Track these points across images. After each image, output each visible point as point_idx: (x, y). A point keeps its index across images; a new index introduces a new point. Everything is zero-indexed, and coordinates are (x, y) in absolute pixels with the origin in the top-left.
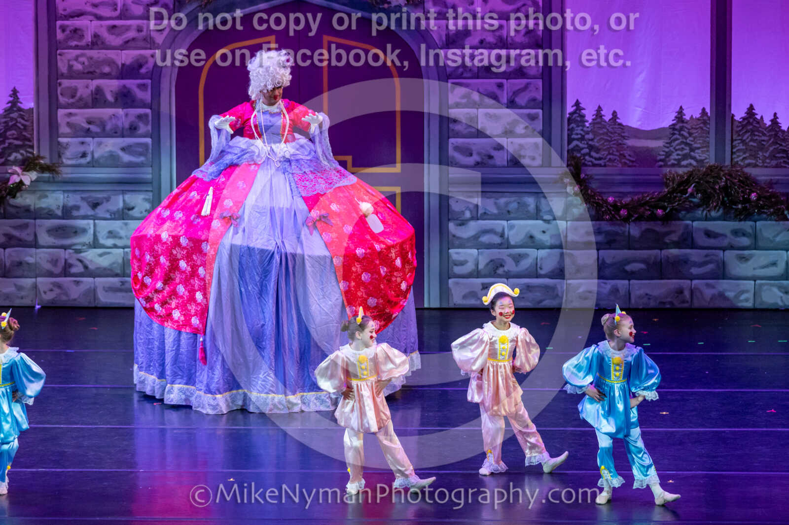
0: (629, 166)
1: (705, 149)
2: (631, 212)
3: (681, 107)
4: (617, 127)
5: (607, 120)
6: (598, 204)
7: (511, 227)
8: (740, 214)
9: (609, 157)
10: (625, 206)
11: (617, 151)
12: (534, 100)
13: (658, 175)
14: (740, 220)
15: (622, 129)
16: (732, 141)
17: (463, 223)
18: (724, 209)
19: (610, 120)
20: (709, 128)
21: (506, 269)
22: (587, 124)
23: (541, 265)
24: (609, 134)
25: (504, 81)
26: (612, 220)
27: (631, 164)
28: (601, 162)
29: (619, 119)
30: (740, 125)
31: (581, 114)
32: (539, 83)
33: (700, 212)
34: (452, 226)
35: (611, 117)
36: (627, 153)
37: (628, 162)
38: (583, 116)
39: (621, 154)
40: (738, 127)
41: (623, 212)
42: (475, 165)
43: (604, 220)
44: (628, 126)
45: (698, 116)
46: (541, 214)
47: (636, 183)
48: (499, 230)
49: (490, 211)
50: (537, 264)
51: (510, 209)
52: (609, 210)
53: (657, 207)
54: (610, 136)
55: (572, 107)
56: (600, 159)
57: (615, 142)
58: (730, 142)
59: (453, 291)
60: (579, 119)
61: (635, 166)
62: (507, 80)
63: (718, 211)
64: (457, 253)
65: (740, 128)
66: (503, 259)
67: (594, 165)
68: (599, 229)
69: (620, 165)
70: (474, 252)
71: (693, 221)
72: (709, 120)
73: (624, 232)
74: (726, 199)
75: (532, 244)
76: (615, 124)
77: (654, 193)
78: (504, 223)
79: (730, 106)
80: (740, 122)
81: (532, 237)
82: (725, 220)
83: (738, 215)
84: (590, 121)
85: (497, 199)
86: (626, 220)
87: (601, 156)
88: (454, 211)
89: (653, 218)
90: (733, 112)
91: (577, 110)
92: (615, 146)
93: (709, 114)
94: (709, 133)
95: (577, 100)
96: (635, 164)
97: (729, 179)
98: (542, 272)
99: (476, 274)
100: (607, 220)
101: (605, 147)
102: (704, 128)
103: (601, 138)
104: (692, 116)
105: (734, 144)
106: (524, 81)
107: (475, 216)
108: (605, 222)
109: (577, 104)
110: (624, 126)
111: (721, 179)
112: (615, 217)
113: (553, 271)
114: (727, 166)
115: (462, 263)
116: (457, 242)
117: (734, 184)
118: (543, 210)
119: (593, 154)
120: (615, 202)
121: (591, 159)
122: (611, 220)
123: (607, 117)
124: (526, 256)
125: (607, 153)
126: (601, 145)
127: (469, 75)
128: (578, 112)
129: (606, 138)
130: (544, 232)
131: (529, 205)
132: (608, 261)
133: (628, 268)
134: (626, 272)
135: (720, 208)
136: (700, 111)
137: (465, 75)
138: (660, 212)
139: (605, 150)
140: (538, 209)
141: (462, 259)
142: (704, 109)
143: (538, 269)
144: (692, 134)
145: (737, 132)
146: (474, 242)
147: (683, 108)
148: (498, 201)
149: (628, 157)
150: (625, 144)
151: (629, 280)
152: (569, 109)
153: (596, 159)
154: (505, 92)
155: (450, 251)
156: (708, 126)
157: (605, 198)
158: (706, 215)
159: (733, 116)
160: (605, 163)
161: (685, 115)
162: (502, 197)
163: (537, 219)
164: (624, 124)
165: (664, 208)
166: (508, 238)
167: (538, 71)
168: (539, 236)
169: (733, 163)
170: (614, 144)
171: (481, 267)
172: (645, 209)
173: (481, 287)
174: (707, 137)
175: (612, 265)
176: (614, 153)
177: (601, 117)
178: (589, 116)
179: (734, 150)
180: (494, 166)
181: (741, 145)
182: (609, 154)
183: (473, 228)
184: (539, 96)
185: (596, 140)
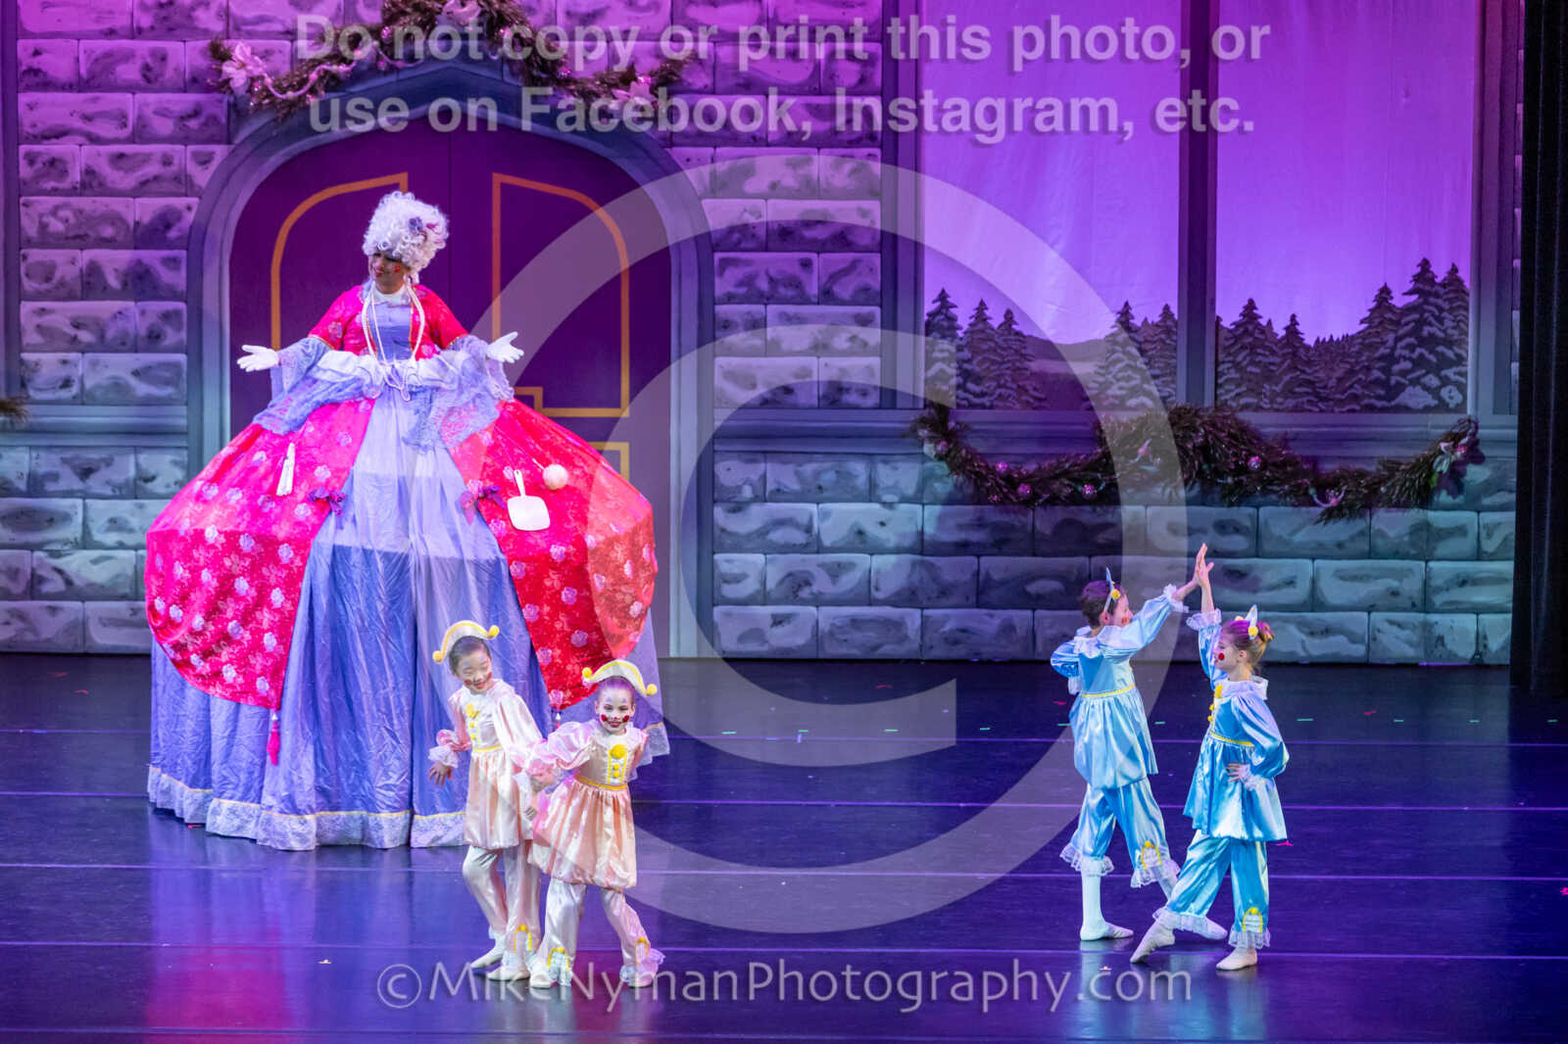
0: (1035, 409)
1: (1169, 379)
2: (1037, 490)
3: (1127, 304)
4: (1013, 337)
5: (996, 326)
6: (976, 473)
7: (825, 515)
8: (1231, 493)
9: (998, 391)
10: (1027, 479)
11: (1014, 381)
12: (866, 289)
13: (1085, 424)
14: (1231, 505)
15: (1023, 342)
16: (1217, 363)
17: (738, 508)
18: (1202, 485)
19: (1001, 326)
20: (1176, 341)
21: (815, 588)
22: (960, 333)
23: (877, 580)
24: (999, 351)
25: (813, 256)
26: (1004, 501)
27: (1037, 404)
28: (986, 400)
29: (1016, 323)
30: (1230, 335)
31: (949, 314)
32: (876, 259)
33: (1159, 490)
34: (719, 513)
35: (1002, 320)
36: (1029, 385)
37: (1031, 400)
38: (952, 319)
39: (1019, 387)
40: (1226, 339)
41: (1024, 490)
42: (762, 404)
43: (990, 504)
44: (1031, 336)
45: (1157, 319)
46: (879, 492)
47: (1045, 439)
48: (803, 520)
49: (786, 487)
50: (869, 582)
51: (822, 484)
52: (999, 485)
53: (1080, 481)
54: (1001, 356)
55: (934, 302)
56: (983, 395)
57: (1009, 365)
58: (1213, 367)
59: (721, 629)
60: (945, 324)
61: (1044, 408)
62: (818, 253)
63: (1192, 488)
64: (728, 561)
65: (1232, 341)
66: (808, 572)
67: (972, 406)
68: (980, 519)
69: (1018, 406)
70: (760, 558)
71: (1146, 506)
72: (1176, 326)
73: (1024, 526)
74: (1205, 467)
75: (862, 546)
76: (1009, 334)
77: (1078, 455)
78: (813, 508)
79: (1213, 302)
80: (1230, 331)
81: (860, 533)
82: (1203, 504)
83: (1224, 497)
84: (966, 327)
85: (800, 465)
86: (1028, 503)
87: (985, 390)
88: (722, 486)
89: (1076, 499)
90: (1218, 313)
91: (941, 307)
92: (1008, 372)
93: (1176, 317)
94: (1175, 349)
95: (943, 291)
96: (1044, 404)
97: (1210, 432)
98: (880, 595)
99: (763, 598)
100: (995, 504)
101: (991, 375)
102: (1168, 342)
103: (985, 358)
104: (1146, 319)
105: (1220, 369)
106: (850, 256)
107: (760, 494)
108: (992, 507)
109: (943, 297)
110: (1024, 337)
111: (1196, 431)
112: (1007, 498)
113: (898, 594)
114: (1207, 409)
115: (737, 579)
116: (728, 541)
117: (1218, 439)
118: (882, 486)
119: (970, 386)
120: (1009, 471)
121: (967, 395)
122: (1001, 502)
123: (996, 320)
124: (849, 566)
125: (994, 384)
126: (984, 370)
127: (750, 244)
128: (944, 311)
129: (992, 357)
130: (882, 524)
131: (856, 476)
132: (996, 576)
133: (1032, 588)
134: (1028, 595)
135: (1194, 482)
136: (1161, 311)
137: (743, 245)
138: (1088, 490)
139: (991, 379)
140: (872, 484)
141: (736, 571)
142: (1167, 308)
143: (872, 589)
144: (1146, 351)
145: (1225, 348)
146: (759, 541)
147: (1131, 304)
148: (800, 469)
149: (1032, 392)
150: (1026, 369)
151: (1034, 610)
152: (929, 306)
153: (976, 395)
154: (815, 275)
155: (717, 557)
156: (1174, 338)
157: (991, 465)
158: (1171, 493)
159: (1219, 319)
160: (991, 401)
161: (1133, 318)
162: (810, 461)
163: (870, 501)
164: (1025, 333)
165: (1095, 483)
166: (818, 535)
167: (873, 239)
168: (872, 530)
169: (1219, 403)
170: (1008, 369)
171: (771, 585)
172: (1061, 483)
173: (771, 622)
174: (1175, 358)
175: (1003, 583)
176: (1009, 385)
177: (985, 320)
178: (964, 318)
179: (1220, 381)
180: (795, 407)
181: (1232, 371)
182: (1000, 386)
183: (758, 515)
184: (875, 283)
185: (975, 362)
